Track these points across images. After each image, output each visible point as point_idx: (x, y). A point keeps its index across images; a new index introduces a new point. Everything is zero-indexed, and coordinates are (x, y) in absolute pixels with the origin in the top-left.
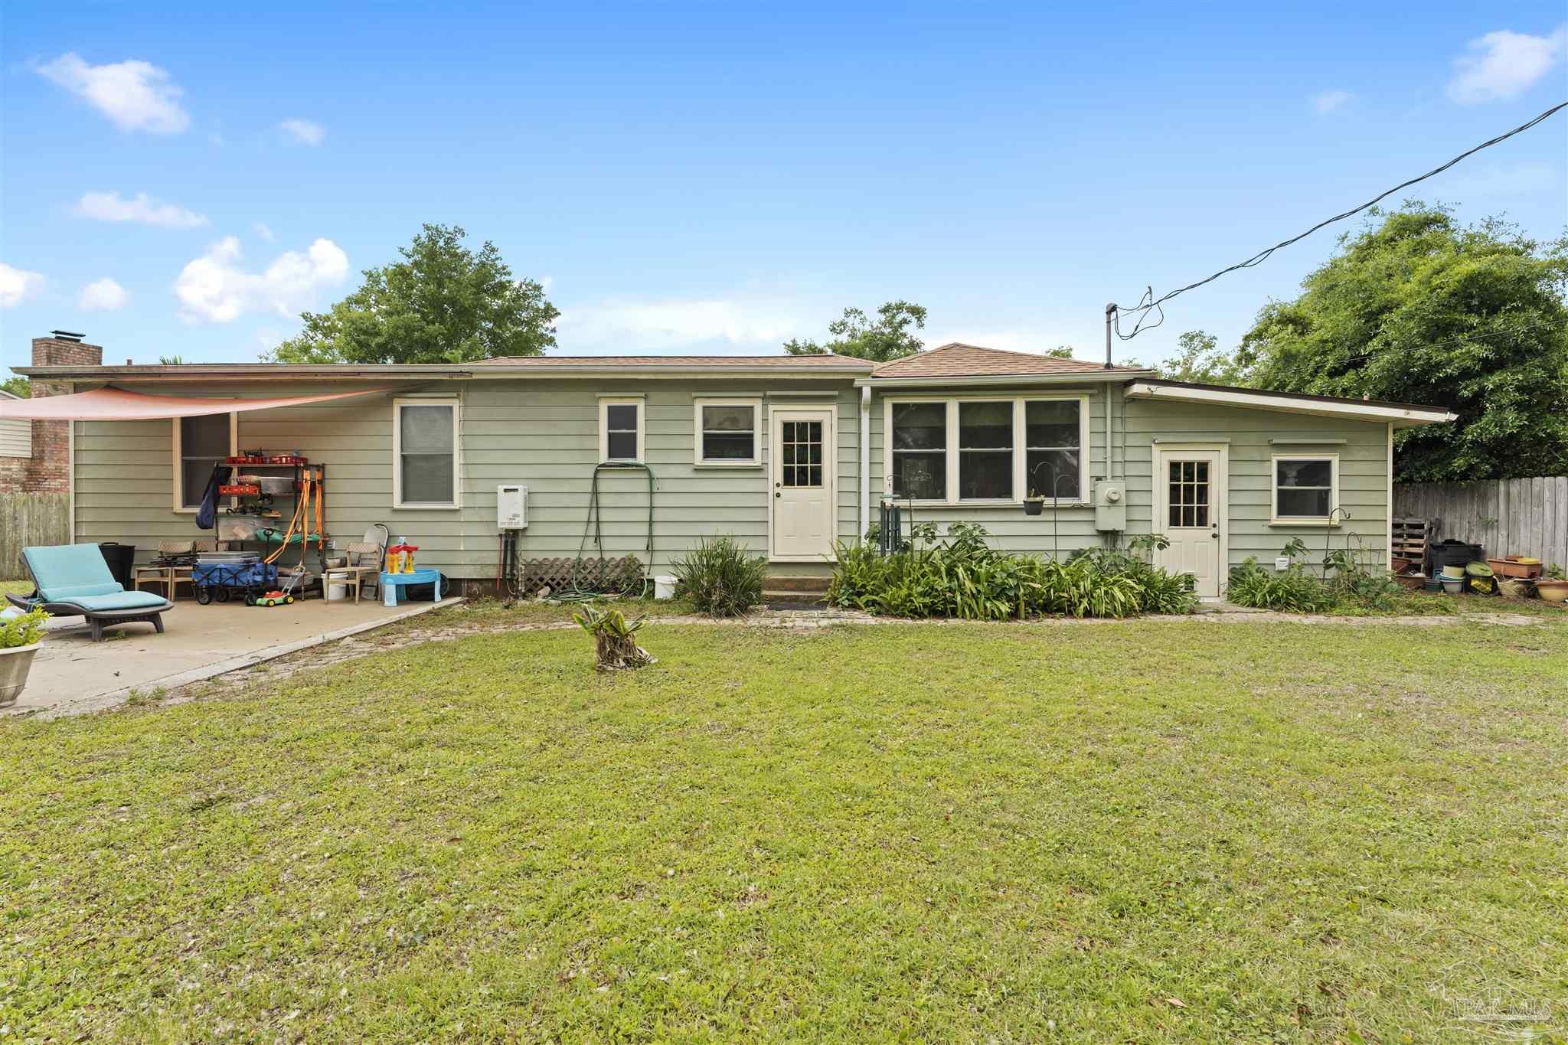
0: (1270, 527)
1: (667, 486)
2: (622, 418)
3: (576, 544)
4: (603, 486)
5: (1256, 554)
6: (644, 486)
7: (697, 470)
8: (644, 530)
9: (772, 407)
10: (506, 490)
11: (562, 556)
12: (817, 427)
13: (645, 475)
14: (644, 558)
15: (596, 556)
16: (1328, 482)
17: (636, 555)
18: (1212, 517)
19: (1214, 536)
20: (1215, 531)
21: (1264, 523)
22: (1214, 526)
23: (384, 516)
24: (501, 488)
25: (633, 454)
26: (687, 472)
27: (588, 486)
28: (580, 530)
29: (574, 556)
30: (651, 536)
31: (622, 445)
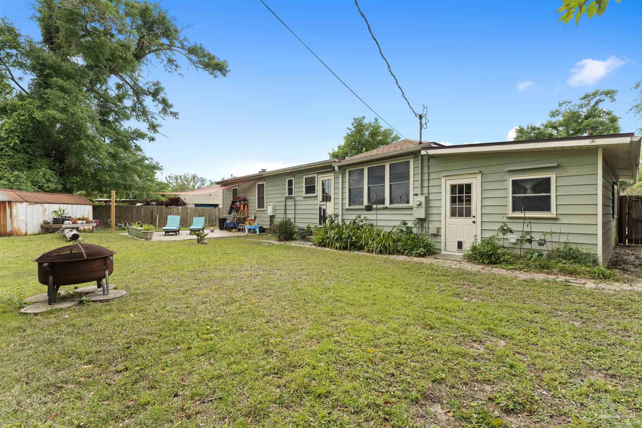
0: (508, 218)
1: (299, 203)
4: (287, 204)
6: (293, 203)
7: (305, 198)
8: (293, 216)
9: (319, 176)
10: (269, 205)
13: (294, 200)
16: (549, 191)
18: (473, 213)
19: (474, 222)
20: (474, 219)
21: (504, 216)
22: (474, 217)
23: (256, 212)
25: (292, 194)
26: (302, 199)
27: (284, 204)
28: (283, 216)
30: (295, 218)
31: (290, 191)
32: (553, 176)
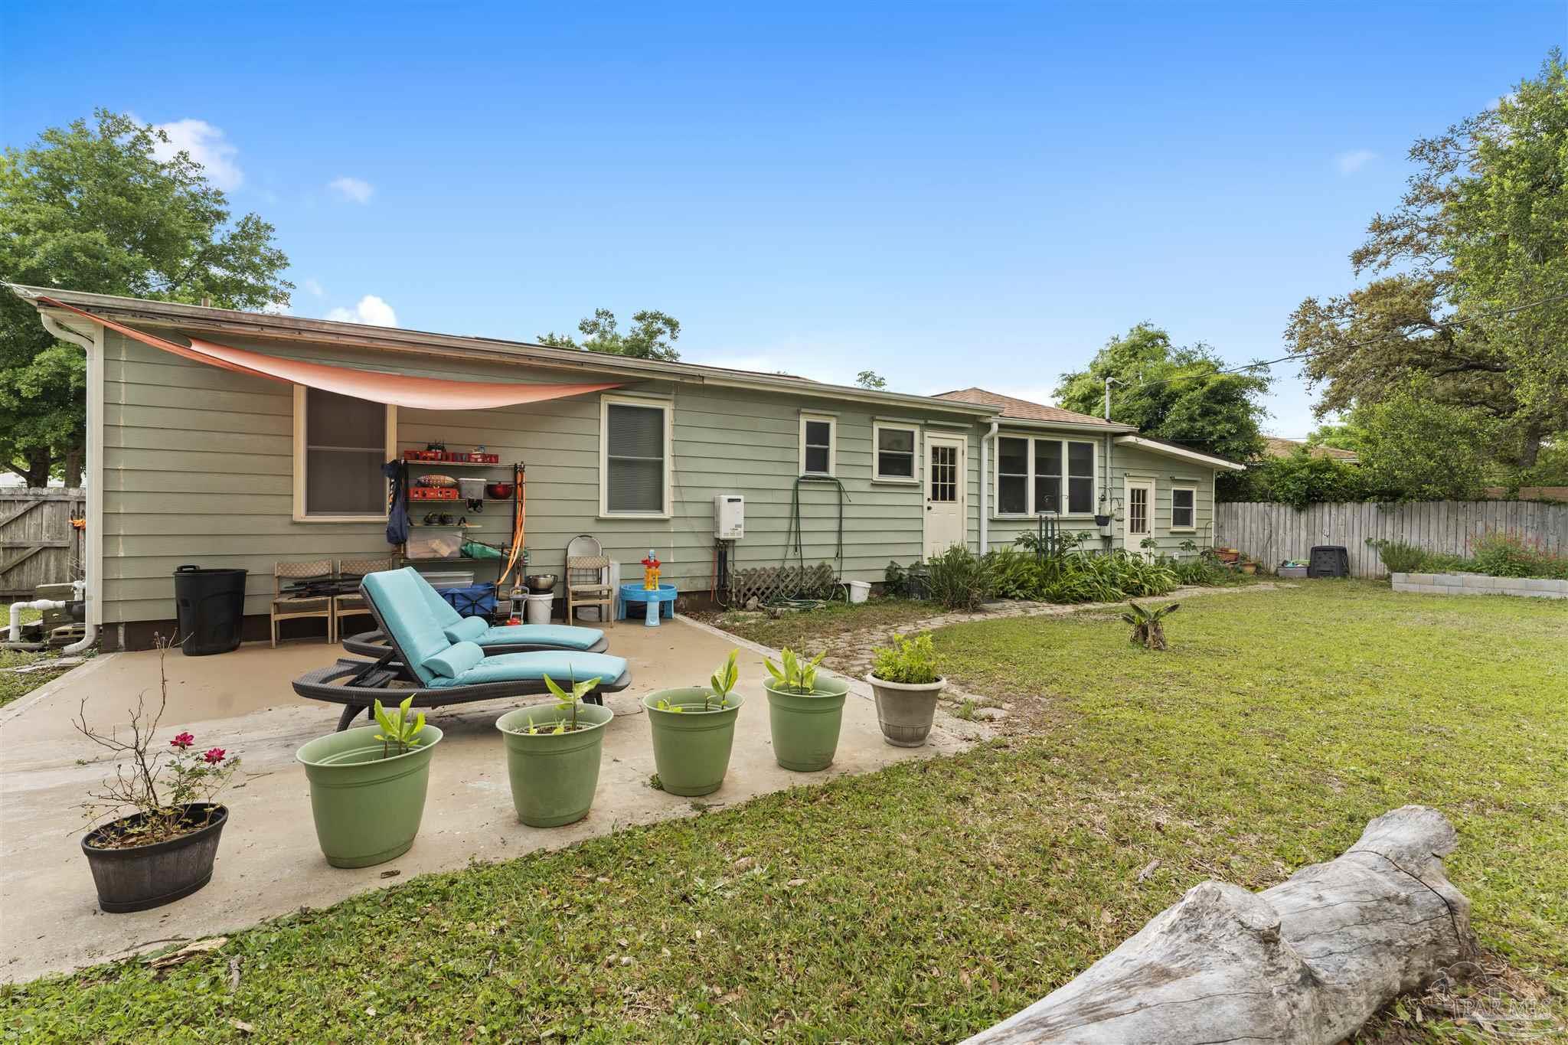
0: (1170, 533)
1: (855, 499)
2: (818, 434)
3: (778, 554)
4: (803, 498)
5: (1166, 551)
6: (833, 498)
7: (877, 485)
8: (833, 539)
9: (927, 434)
10: (730, 500)
11: (768, 566)
12: (953, 451)
13: (835, 489)
14: (835, 566)
15: (796, 565)
16: (1191, 504)
17: (827, 563)
18: (1148, 528)
20: (1149, 535)
21: (1168, 530)
22: (1149, 532)
23: (588, 526)
24: (725, 498)
25: (825, 469)
26: (868, 487)
27: (788, 498)
28: (781, 539)
29: (777, 565)
30: (840, 545)
31: (818, 459)
32: (1195, 490)
